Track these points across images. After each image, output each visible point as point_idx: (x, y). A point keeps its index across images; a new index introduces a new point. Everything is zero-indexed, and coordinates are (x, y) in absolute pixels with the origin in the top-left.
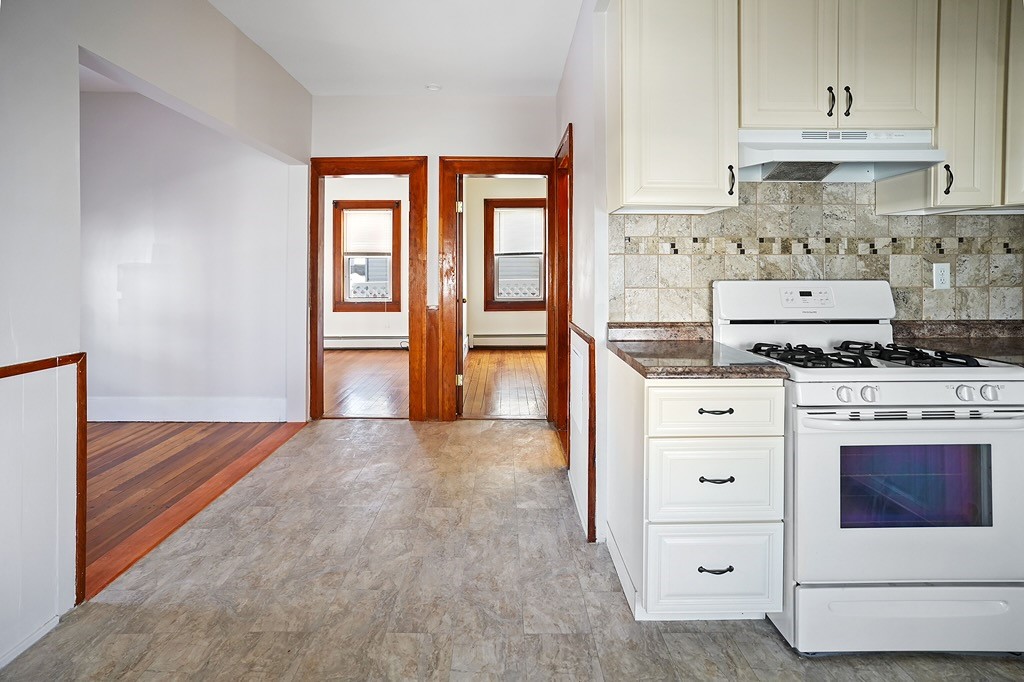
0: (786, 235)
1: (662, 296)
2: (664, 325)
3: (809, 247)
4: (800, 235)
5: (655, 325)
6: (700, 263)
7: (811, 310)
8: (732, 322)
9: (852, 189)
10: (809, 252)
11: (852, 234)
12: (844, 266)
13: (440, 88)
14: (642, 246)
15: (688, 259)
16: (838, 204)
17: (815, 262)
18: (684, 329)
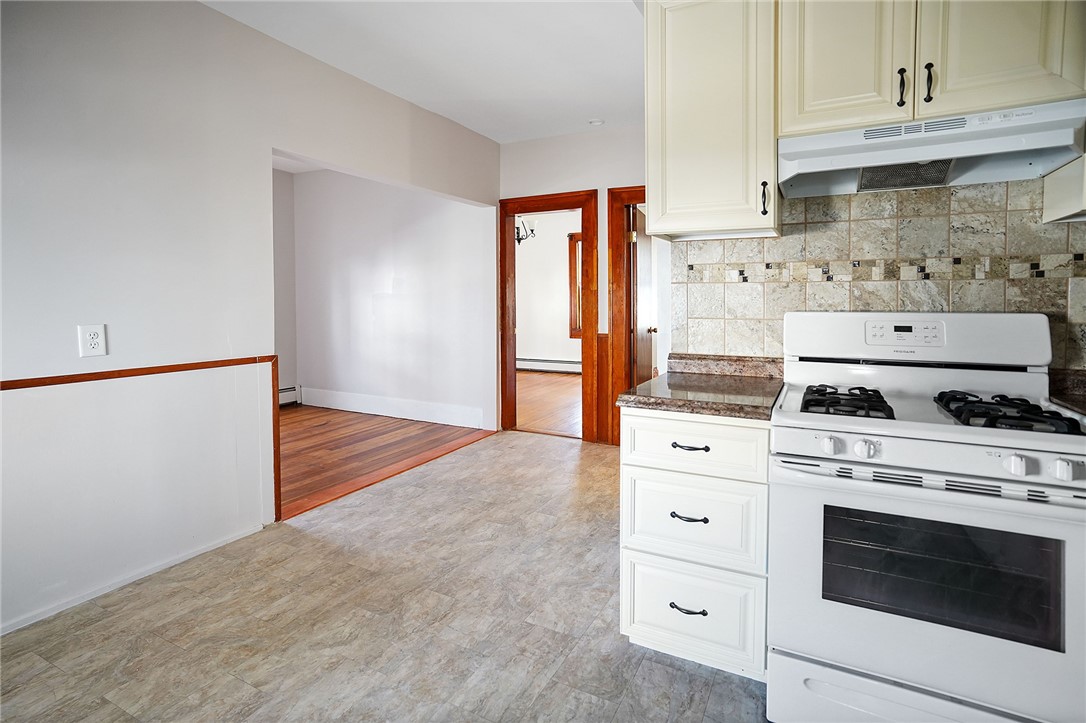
0: (893, 256)
1: (728, 328)
2: (730, 359)
3: (927, 271)
4: (913, 256)
5: (719, 359)
6: (774, 291)
7: (907, 349)
8: (801, 359)
9: (1001, 190)
10: (927, 277)
11: (999, 251)
12: (983, 295)
13: (603, 122)
14: (707, 274)
15: (760, 288)
16: (975, 212)
17: (936, 289)
18: (750, 364)
